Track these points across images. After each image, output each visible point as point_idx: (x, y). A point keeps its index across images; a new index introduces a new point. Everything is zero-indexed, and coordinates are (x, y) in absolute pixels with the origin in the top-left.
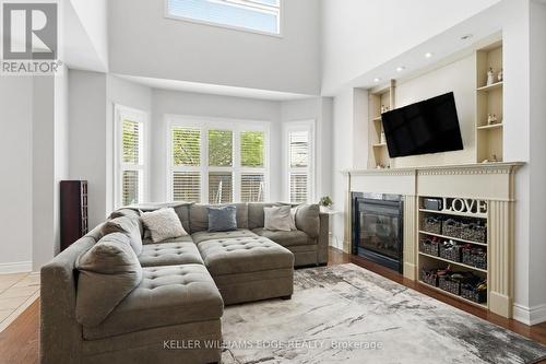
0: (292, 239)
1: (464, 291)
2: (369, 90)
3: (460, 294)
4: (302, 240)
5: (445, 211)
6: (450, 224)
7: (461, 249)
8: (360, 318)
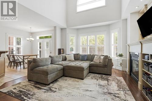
6: (151, 67)
8: (91, 91)
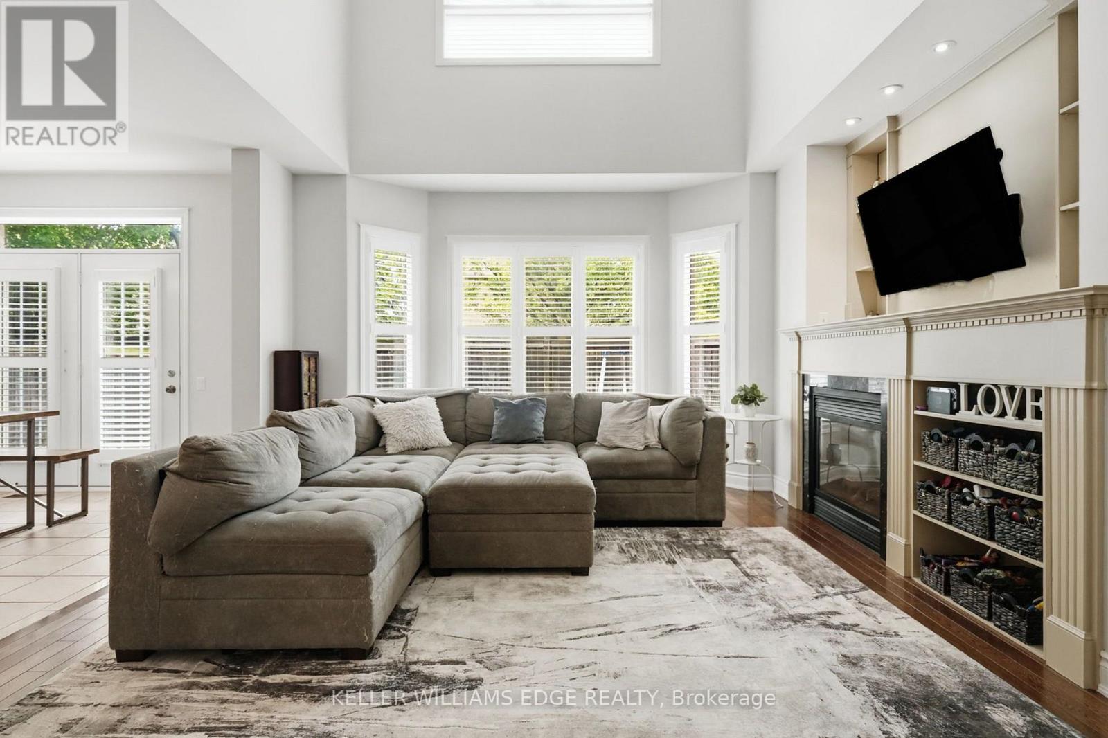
0: (639, 464)
1: (997, 609)
2: (848, 147)
3: (989, 618)
4: (662, 468)
5: (964, 416)
6: (976, 446)
7: (991, 508)
8: (694, 627)
